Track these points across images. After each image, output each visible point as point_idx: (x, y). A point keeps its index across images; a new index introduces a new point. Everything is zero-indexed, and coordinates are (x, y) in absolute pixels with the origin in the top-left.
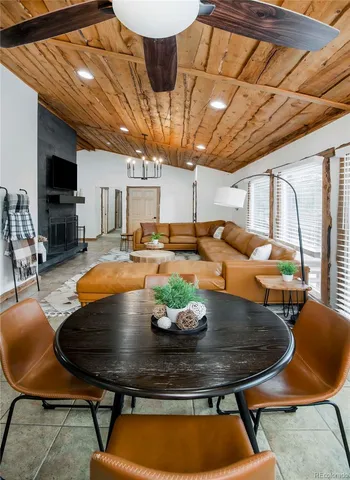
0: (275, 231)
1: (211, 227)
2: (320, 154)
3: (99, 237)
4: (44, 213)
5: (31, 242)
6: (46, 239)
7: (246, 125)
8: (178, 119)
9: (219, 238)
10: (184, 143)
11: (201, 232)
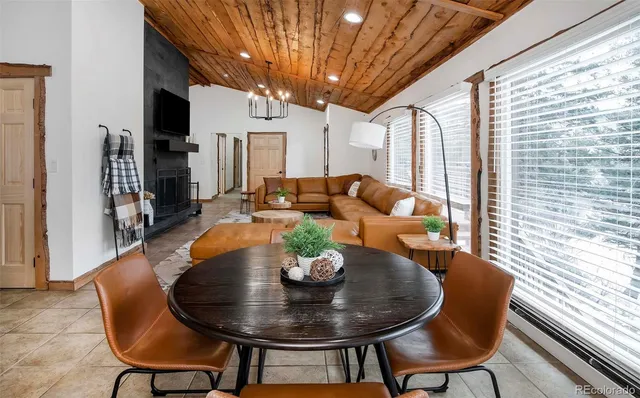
0: (418, 182)
1: (345, 182)
2: (467, 80)
3: (215, 197)
4: (151, 163)
5: (135, 197)
6: (153, 196)
7: (384, 46)
8: (307, 41)
9: (355, 195)
10: (315, 72)
11: (334, 188)
